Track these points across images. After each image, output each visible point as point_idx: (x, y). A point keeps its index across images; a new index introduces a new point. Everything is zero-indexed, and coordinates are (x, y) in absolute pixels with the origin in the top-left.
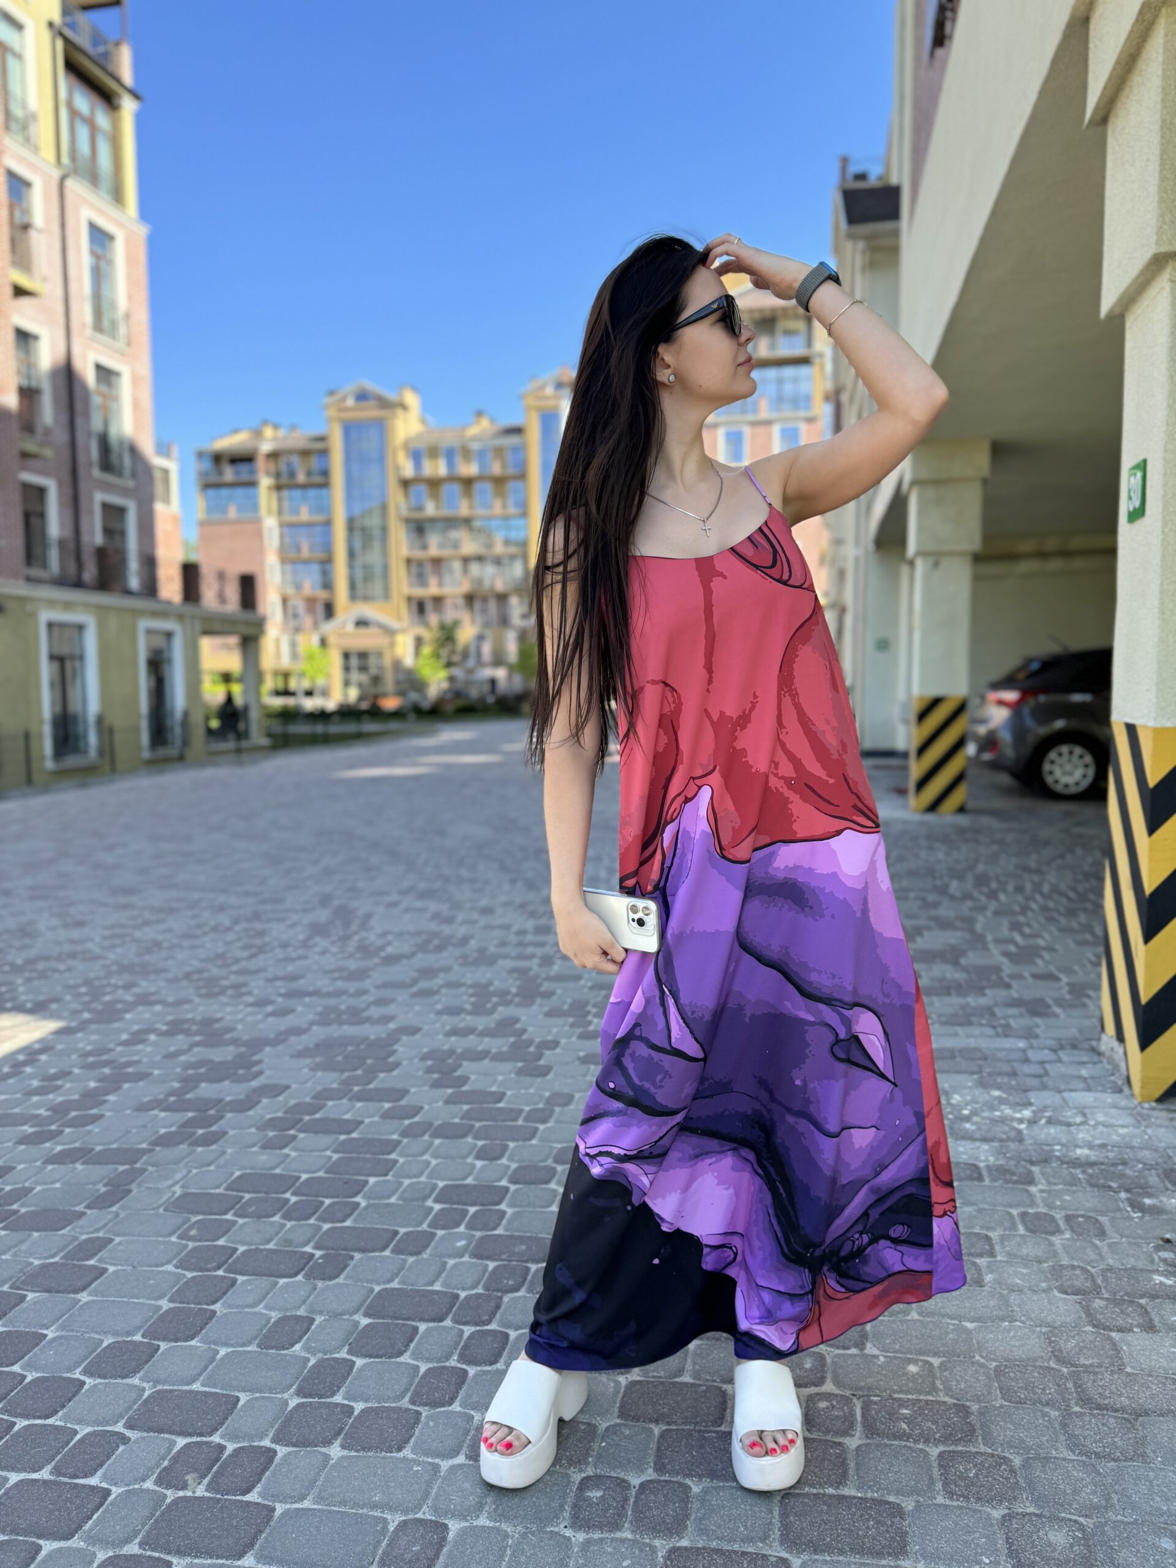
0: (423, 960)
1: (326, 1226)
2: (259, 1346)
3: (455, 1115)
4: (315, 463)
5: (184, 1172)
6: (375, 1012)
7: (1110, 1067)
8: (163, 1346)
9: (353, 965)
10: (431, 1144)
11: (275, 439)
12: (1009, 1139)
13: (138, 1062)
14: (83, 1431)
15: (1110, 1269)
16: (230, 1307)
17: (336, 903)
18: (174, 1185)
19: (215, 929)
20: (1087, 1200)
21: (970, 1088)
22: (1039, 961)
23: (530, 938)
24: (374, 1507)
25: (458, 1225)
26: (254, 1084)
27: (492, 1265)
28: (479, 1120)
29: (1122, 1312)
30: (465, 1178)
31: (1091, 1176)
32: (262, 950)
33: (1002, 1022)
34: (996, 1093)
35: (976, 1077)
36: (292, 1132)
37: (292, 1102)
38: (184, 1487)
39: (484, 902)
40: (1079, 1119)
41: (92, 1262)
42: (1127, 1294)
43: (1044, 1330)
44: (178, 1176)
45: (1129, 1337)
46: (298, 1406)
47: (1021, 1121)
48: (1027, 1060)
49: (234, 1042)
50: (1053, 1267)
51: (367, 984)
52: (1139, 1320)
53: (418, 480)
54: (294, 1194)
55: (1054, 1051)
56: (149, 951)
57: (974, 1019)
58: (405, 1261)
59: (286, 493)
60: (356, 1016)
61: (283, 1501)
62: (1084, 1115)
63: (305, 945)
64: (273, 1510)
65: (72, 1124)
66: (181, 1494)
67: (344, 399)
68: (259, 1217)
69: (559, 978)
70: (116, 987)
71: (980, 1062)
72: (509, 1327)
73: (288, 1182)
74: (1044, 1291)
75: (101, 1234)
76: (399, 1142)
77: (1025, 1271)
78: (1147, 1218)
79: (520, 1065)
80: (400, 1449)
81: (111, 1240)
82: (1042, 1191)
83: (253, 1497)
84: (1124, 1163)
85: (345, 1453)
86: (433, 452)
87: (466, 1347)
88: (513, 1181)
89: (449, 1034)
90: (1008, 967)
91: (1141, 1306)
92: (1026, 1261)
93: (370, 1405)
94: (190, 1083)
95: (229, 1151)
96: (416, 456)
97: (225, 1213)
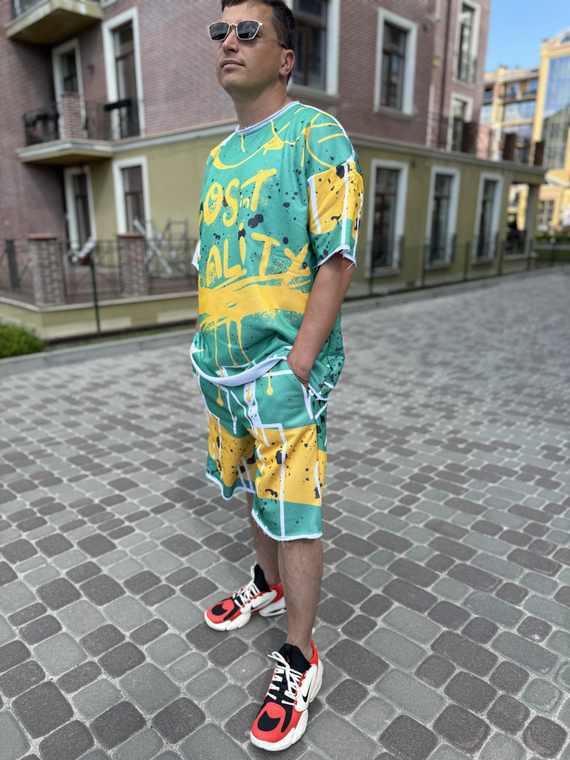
4: (529, 87)
11: (505, 75)
59: (508, 107)
67: (554, 43)
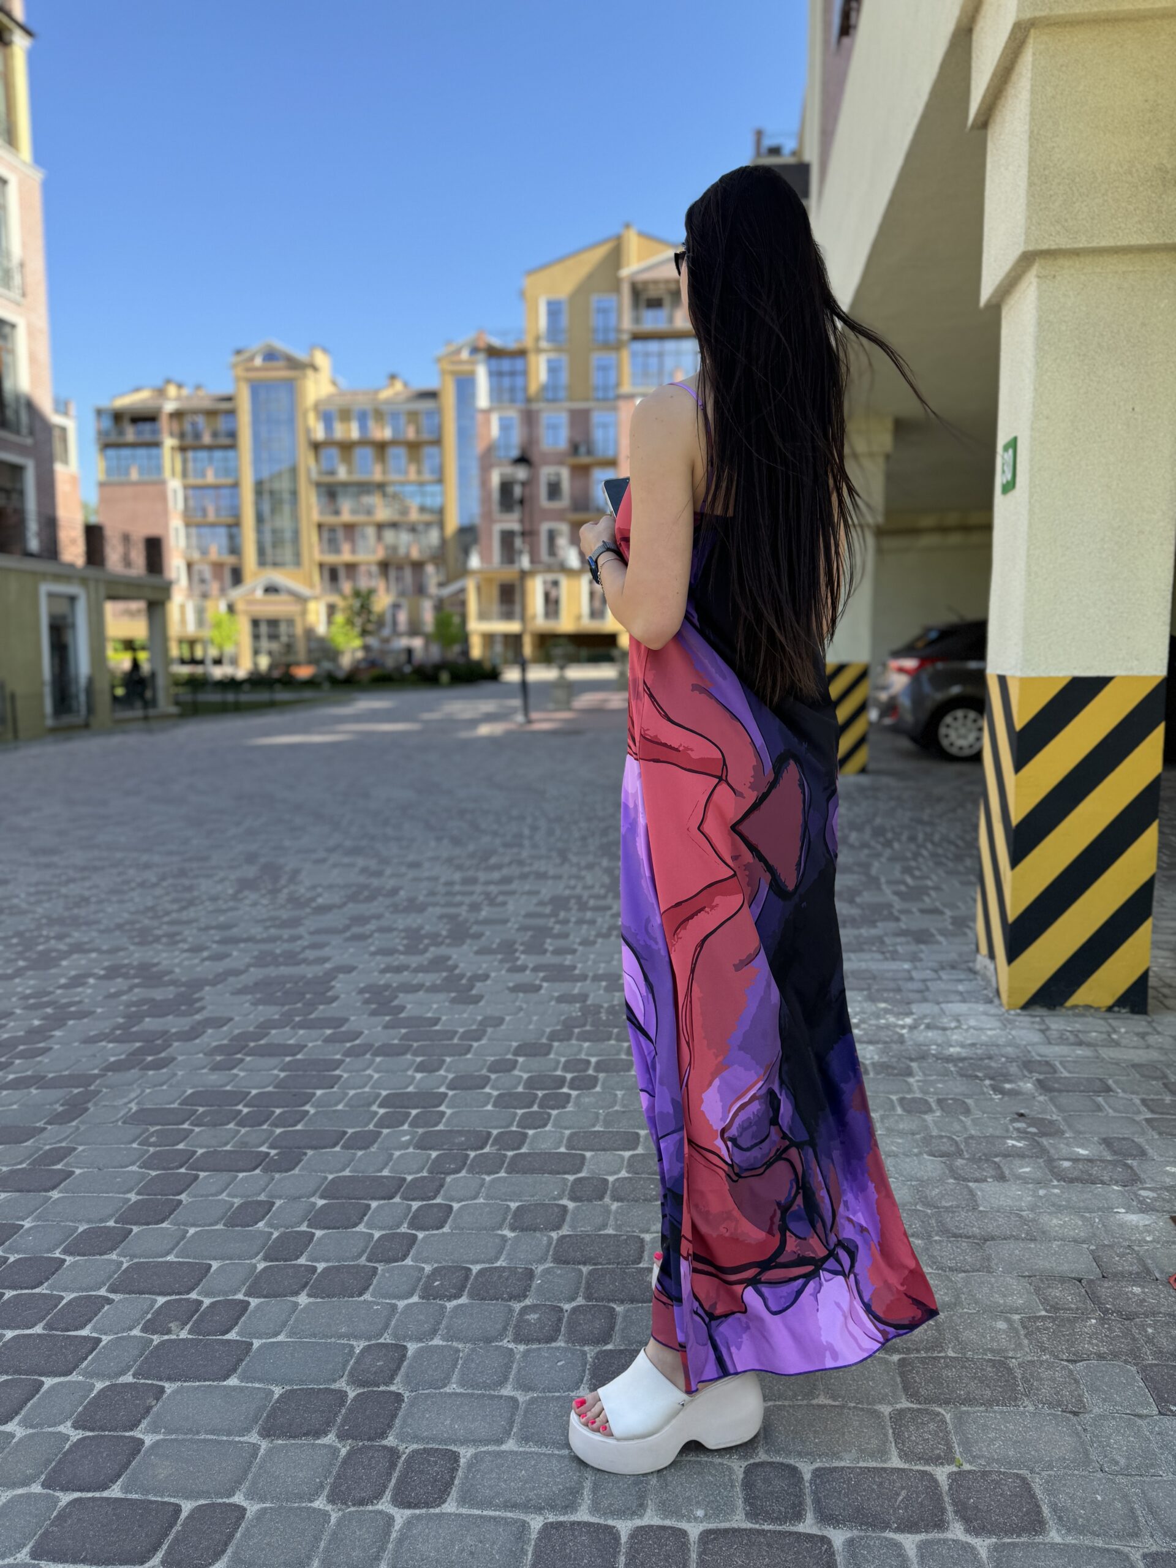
0: (352, 909)
1: (278, 1131)
2: (225, 1225)
3: (394, 1038)
4: (222, 424)
5: (139, 1091)
6: (310, 954)
7: (982, 983)
8: (136, 1229)
9: (284, 915)
10: (373, 1061)
11: (178, 398)
12: (892, 1041)
13: (80, 1002)
14: (68, 1297)
15: (972, 1137)
16: (195, 1196)
17: (263, 860)
18: (130, 1102)
19: (142, 885)
20: (957, 1087)
21: (860, 1002)
22: (926, 899)
23: (457, 888)
24: (341, 1336)
25: (402, 1124)
26: (198, 1017)
27: (434, 1154)
28: (417, 1041)
29: (979, 1168)
30: (407, 1087)
31: (961, 1069)
32: (191, 903)
33: (891, 948)
34: (883, 1005)
35: (865, 993)
36: (239, 1056)
37: (237, 1032)
38: (169, 1332)
39: (411, 858)
40: (953, 1025)
41: (59, 1167)
42: (984, 1154)
43: (914, 1183)
44: (133, 1095)
45: (983, 1185)
46: (265, 1269)
47: (903, 1027)
48: (911, 979)
49: (174, 983)
50: (924, 1138)
51: (301, 930)
52: (992, 1172)
53: (329, 443)
54: (245, 1106)
55: (936, 971)
56: (77, 905)
57: (866, 947)
58: (355, 1154)
59: (190, 455)
60: (291, 958)
61: (260, 1337)
62: (958, 1021)
63: (234, 897)
64: (252, 1344)
65: (22, 1055)
66: (166, 1337)
67: (252, 359)
68: (215, 1125)
69: (487, 922)
70: (48, 939)
71: (870, 981)
72: (452, 1200)
73: (240, 1096)
74: (916, 1155)
75: (63, 1144)
76: (342, 1061)
77: (900, 1141)
78: (1006, 1098)
79: (453, 995)
80: (360, 1295)
81: (75, 1149)
82: (918, 1081)
83: (232, 1336)
84: (990, 1058)
85: (312, 1300)
86: (345, 415)
87: (414, 1217)
88: (449, 1088)
89: (383, 971)
90: (898, 904)
91: (995, 1163)
92: (901, 1133)
93: (331, 1264)
94: (134, 1018)
95: (180, 1073)
96: (327, 418)
97: (183, 1123)
